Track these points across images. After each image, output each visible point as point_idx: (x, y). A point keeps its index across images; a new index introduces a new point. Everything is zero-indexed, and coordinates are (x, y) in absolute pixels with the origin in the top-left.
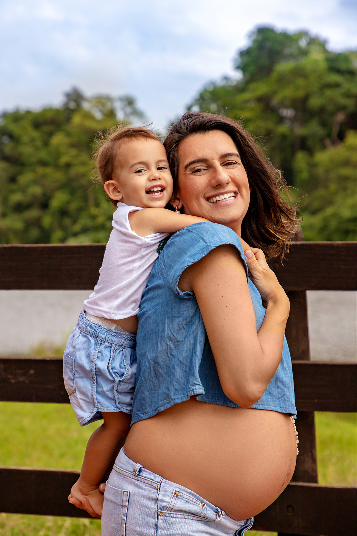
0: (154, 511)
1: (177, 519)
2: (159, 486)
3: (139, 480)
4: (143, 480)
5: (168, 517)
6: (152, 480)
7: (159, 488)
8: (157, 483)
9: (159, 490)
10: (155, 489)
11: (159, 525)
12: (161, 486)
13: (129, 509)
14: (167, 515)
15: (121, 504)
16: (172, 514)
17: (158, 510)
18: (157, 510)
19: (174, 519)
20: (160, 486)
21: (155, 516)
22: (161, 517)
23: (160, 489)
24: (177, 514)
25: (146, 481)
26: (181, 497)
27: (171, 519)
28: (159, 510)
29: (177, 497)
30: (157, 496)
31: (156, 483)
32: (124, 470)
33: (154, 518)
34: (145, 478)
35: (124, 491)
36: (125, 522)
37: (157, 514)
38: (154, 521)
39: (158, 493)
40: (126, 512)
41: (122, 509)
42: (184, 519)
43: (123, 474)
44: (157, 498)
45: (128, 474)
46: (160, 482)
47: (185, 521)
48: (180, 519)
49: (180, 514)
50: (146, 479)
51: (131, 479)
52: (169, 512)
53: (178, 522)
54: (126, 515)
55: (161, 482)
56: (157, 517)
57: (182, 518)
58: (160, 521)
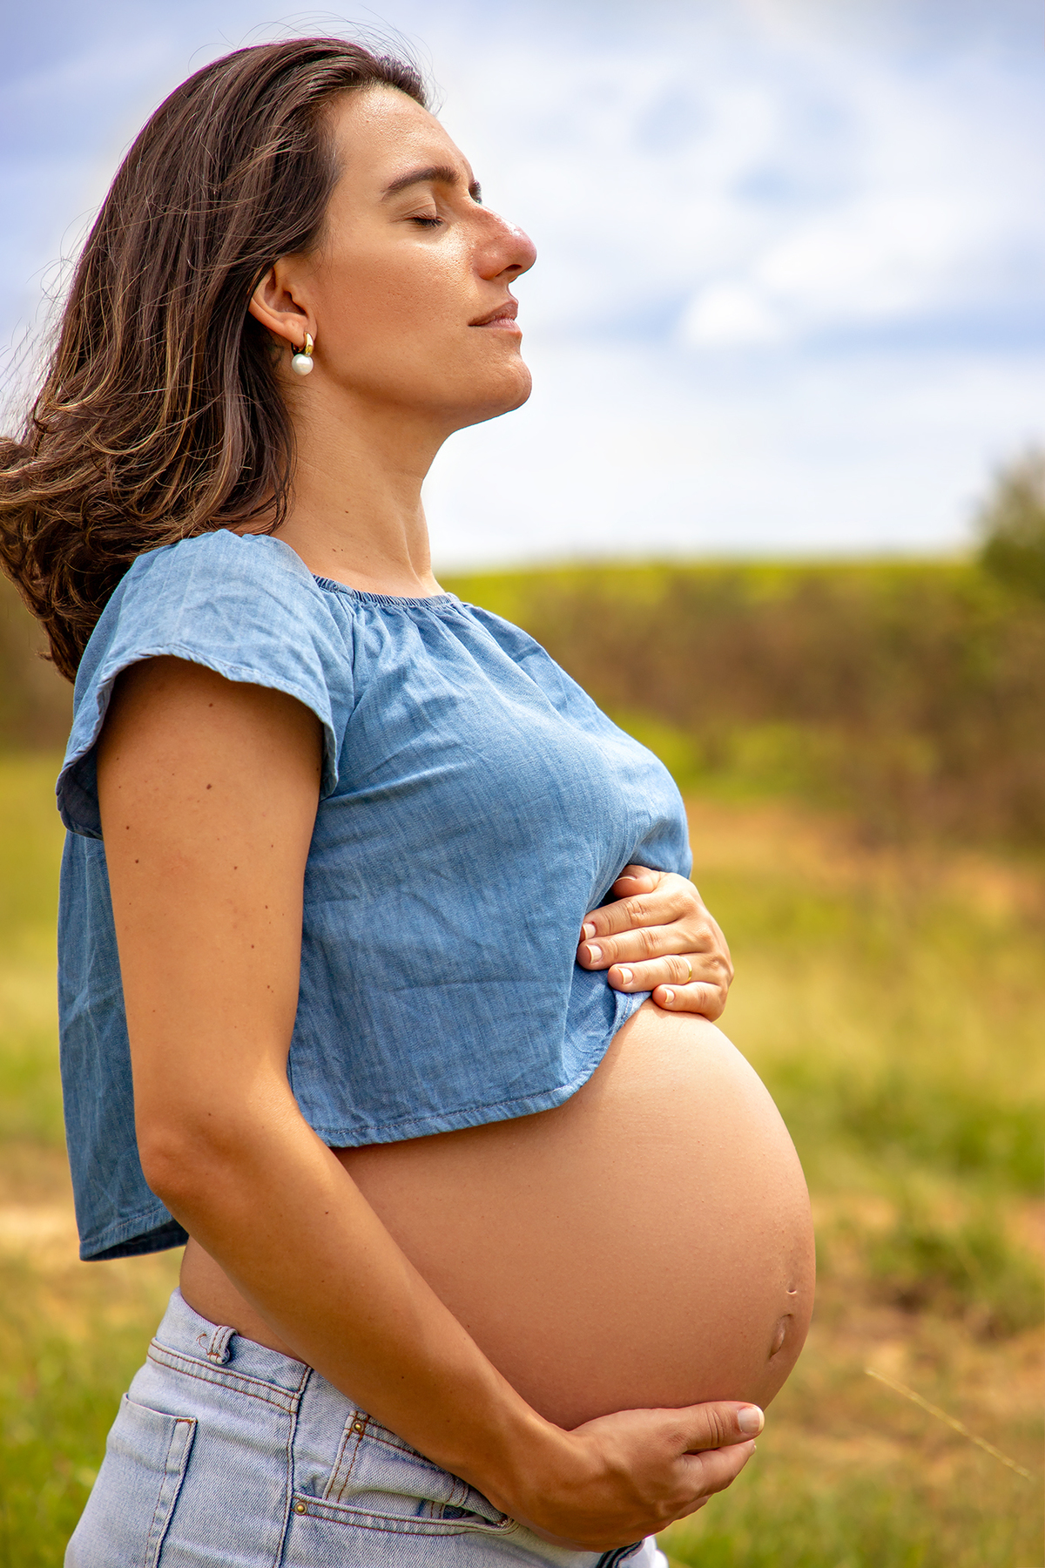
0: (277, 1495)
1: (359, 1531)
2: (295, 1403)
3: (228, 1384)
4: (242, 1383)
5: (327, 1519)
6: (273, 1382)
7: (294, 1408)
8: (291, 1394)
9: (294, 1417)
10: (281, 1415)
11: (291, 1547)
12: (305, 1404)
13: (187, 1485)
14: (325, 1512)
15: (162, 1466)
16: (344, 1511)
17: (294, 1490)
18: (290, 1493)
19: (350, 1530)
20: (300, 1405)
21: (283, 1514)
22: (303, 1519)
23: (298, 1413)
24: (361, 1514)
25: (251, 1389)
26: (374, 1441)
27: (339, 1529)
28: (298, 1494)
29: (360, 1440)
30: (290, 1441)
31: (286, 1391)
32: (181, 1355)
33: (275, 1519)
34: (248, 1377)
35: (177, 1421)
36: (164, 1531)
37: (288, 1506)
38: (273, 1531)
39: (293, 1429)
40: (176, 1493)
41: (160, 1485)
42: (386, 1534)
43: (176, 1369)
44: (290, 1449)
45: (192, 1368)
46: (299, 1390)
47: (388, 1541)
48: (372, 1533)
49: (373, 1516)
50: (253, 1379)
51: (202, 1382)
52: (334, 1504)
53: (360, 1543)
54: (173, 1503)
55: (302, 1388)
56: (289, 1517)
57: (379, 1529)
58: (296, 1531)
